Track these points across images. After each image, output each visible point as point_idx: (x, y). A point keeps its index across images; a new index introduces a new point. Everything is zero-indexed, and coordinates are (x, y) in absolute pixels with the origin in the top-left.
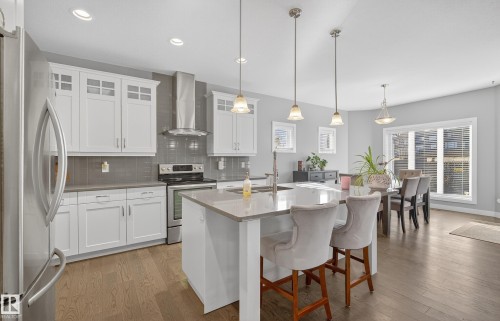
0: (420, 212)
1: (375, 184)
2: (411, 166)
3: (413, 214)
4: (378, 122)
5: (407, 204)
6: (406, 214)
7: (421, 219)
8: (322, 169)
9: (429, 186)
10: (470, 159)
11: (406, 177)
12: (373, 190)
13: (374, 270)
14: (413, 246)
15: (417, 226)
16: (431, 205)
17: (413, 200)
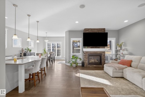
0: (53, 60)
1: (46, 55)
2: (51, 51)
3: (52, 61)
4: (45, 41)
5: (51, 59)
6: (51, 61)
7: (53, 62)
8: (30, 52)
9: (55, 55)
10: (61, 49)
11: (51, 53)
12: (46, 56)
13: (46, 72)
14: (52, 67)
15: (53, 63)
16: (55, 59)
17: (52, 58)
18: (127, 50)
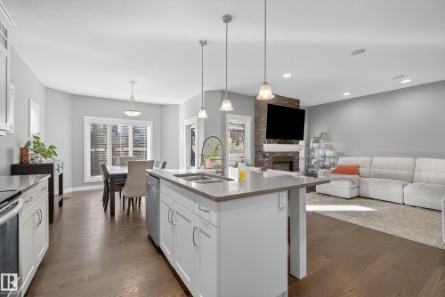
18: (331, 149)
